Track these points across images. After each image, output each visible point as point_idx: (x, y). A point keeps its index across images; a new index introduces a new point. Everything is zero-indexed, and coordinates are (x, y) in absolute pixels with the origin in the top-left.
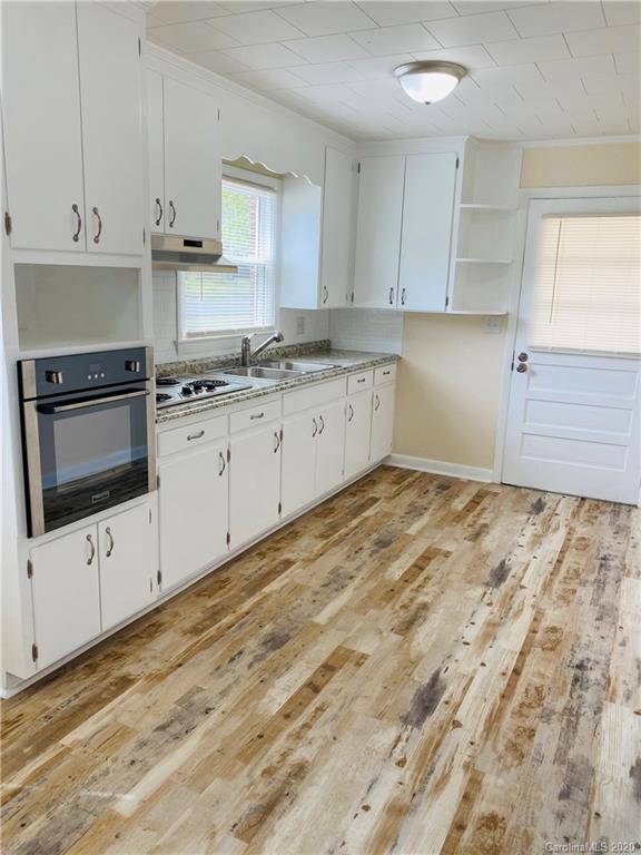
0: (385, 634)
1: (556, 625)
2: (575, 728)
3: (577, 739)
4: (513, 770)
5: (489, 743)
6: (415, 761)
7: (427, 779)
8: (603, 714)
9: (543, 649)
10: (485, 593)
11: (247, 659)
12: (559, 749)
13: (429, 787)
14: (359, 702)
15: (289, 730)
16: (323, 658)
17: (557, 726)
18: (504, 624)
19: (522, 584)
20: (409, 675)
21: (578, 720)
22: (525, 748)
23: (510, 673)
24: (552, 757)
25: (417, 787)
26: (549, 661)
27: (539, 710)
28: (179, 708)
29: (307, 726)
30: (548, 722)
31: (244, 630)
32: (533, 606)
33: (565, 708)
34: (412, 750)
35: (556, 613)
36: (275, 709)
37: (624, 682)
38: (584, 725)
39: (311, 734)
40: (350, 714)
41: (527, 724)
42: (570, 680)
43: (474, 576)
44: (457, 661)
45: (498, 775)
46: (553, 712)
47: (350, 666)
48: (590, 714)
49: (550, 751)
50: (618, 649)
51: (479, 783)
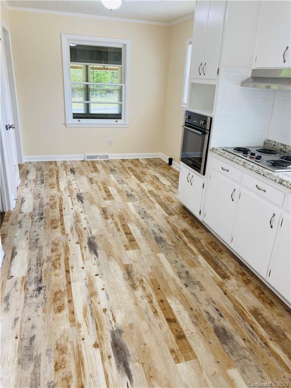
6: (100, 315)
9: (61, 291)
13: (88, 308)
33: (42, 265)
34: (106, 318)
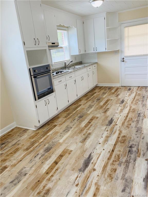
0: (78, 143)
1: (125, 135)
2: (128, 167)
3: (128, 171)
4: (109, 184)
5: (103, 175)
7: (84, 190)
8: (136, 161)
10: (106, 128)
11: (39, 156)
12: (123, 174)
14: (68, 166)
15: (47, 178)
16: (60, 153)
17: (123, 167)
18: (111, 136)
19: (116, 124)
20: (83, 155)
21: (129, 164)
22: (113, 176)
23: (111, 151)
24: (121, 178)
25: (81, 193)
26: (122, 146)
27: (118, 162)
28: (18, 175)
29: (52, 176)
30: (120, 166)
31: (40, 147)
32: (119, 130)
35: (125, 131)
36: (44, 171)
37: (143, 150)
38: (131, 165)
39: (53, 178)
40: (65, 170)
41: (114, 167)
42: (127, 152)
43: (104, 123)
44: (97, 149)
45: (105, 186)
46: (122, 162)
47: (67, 154)
48: (133, 162)
49: (120, 176)
50: (141, 140)
51: (99, 189)
